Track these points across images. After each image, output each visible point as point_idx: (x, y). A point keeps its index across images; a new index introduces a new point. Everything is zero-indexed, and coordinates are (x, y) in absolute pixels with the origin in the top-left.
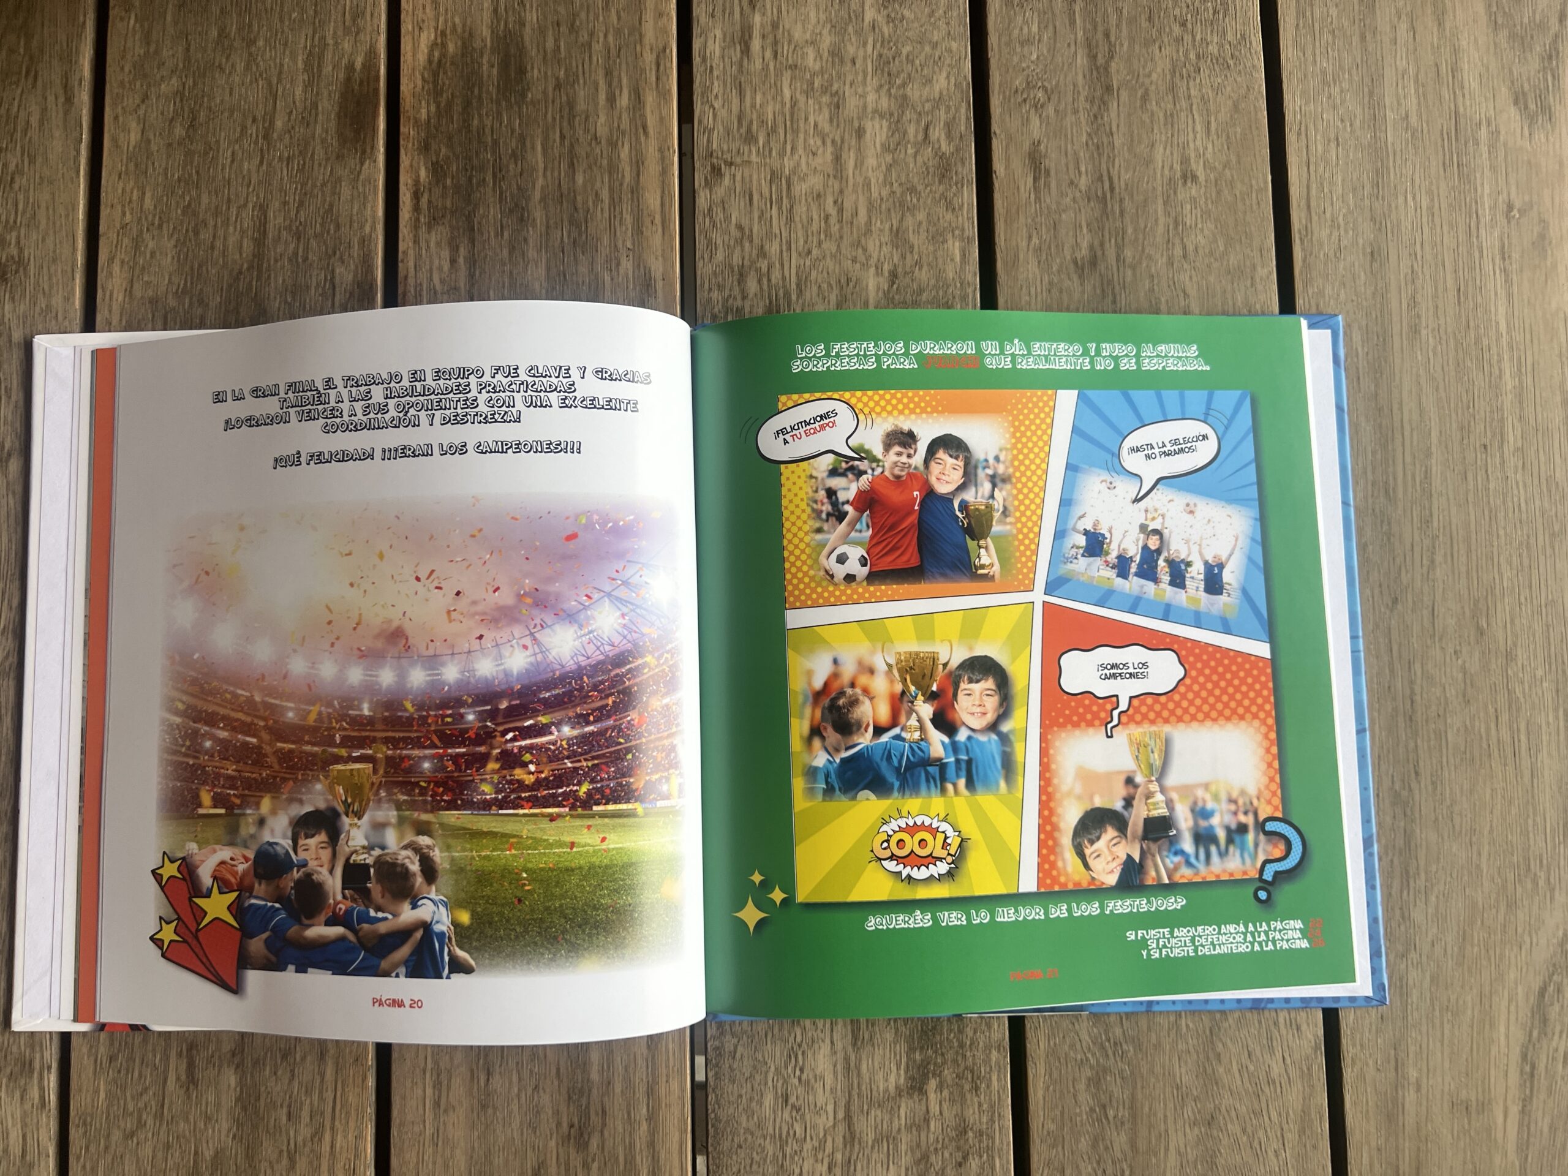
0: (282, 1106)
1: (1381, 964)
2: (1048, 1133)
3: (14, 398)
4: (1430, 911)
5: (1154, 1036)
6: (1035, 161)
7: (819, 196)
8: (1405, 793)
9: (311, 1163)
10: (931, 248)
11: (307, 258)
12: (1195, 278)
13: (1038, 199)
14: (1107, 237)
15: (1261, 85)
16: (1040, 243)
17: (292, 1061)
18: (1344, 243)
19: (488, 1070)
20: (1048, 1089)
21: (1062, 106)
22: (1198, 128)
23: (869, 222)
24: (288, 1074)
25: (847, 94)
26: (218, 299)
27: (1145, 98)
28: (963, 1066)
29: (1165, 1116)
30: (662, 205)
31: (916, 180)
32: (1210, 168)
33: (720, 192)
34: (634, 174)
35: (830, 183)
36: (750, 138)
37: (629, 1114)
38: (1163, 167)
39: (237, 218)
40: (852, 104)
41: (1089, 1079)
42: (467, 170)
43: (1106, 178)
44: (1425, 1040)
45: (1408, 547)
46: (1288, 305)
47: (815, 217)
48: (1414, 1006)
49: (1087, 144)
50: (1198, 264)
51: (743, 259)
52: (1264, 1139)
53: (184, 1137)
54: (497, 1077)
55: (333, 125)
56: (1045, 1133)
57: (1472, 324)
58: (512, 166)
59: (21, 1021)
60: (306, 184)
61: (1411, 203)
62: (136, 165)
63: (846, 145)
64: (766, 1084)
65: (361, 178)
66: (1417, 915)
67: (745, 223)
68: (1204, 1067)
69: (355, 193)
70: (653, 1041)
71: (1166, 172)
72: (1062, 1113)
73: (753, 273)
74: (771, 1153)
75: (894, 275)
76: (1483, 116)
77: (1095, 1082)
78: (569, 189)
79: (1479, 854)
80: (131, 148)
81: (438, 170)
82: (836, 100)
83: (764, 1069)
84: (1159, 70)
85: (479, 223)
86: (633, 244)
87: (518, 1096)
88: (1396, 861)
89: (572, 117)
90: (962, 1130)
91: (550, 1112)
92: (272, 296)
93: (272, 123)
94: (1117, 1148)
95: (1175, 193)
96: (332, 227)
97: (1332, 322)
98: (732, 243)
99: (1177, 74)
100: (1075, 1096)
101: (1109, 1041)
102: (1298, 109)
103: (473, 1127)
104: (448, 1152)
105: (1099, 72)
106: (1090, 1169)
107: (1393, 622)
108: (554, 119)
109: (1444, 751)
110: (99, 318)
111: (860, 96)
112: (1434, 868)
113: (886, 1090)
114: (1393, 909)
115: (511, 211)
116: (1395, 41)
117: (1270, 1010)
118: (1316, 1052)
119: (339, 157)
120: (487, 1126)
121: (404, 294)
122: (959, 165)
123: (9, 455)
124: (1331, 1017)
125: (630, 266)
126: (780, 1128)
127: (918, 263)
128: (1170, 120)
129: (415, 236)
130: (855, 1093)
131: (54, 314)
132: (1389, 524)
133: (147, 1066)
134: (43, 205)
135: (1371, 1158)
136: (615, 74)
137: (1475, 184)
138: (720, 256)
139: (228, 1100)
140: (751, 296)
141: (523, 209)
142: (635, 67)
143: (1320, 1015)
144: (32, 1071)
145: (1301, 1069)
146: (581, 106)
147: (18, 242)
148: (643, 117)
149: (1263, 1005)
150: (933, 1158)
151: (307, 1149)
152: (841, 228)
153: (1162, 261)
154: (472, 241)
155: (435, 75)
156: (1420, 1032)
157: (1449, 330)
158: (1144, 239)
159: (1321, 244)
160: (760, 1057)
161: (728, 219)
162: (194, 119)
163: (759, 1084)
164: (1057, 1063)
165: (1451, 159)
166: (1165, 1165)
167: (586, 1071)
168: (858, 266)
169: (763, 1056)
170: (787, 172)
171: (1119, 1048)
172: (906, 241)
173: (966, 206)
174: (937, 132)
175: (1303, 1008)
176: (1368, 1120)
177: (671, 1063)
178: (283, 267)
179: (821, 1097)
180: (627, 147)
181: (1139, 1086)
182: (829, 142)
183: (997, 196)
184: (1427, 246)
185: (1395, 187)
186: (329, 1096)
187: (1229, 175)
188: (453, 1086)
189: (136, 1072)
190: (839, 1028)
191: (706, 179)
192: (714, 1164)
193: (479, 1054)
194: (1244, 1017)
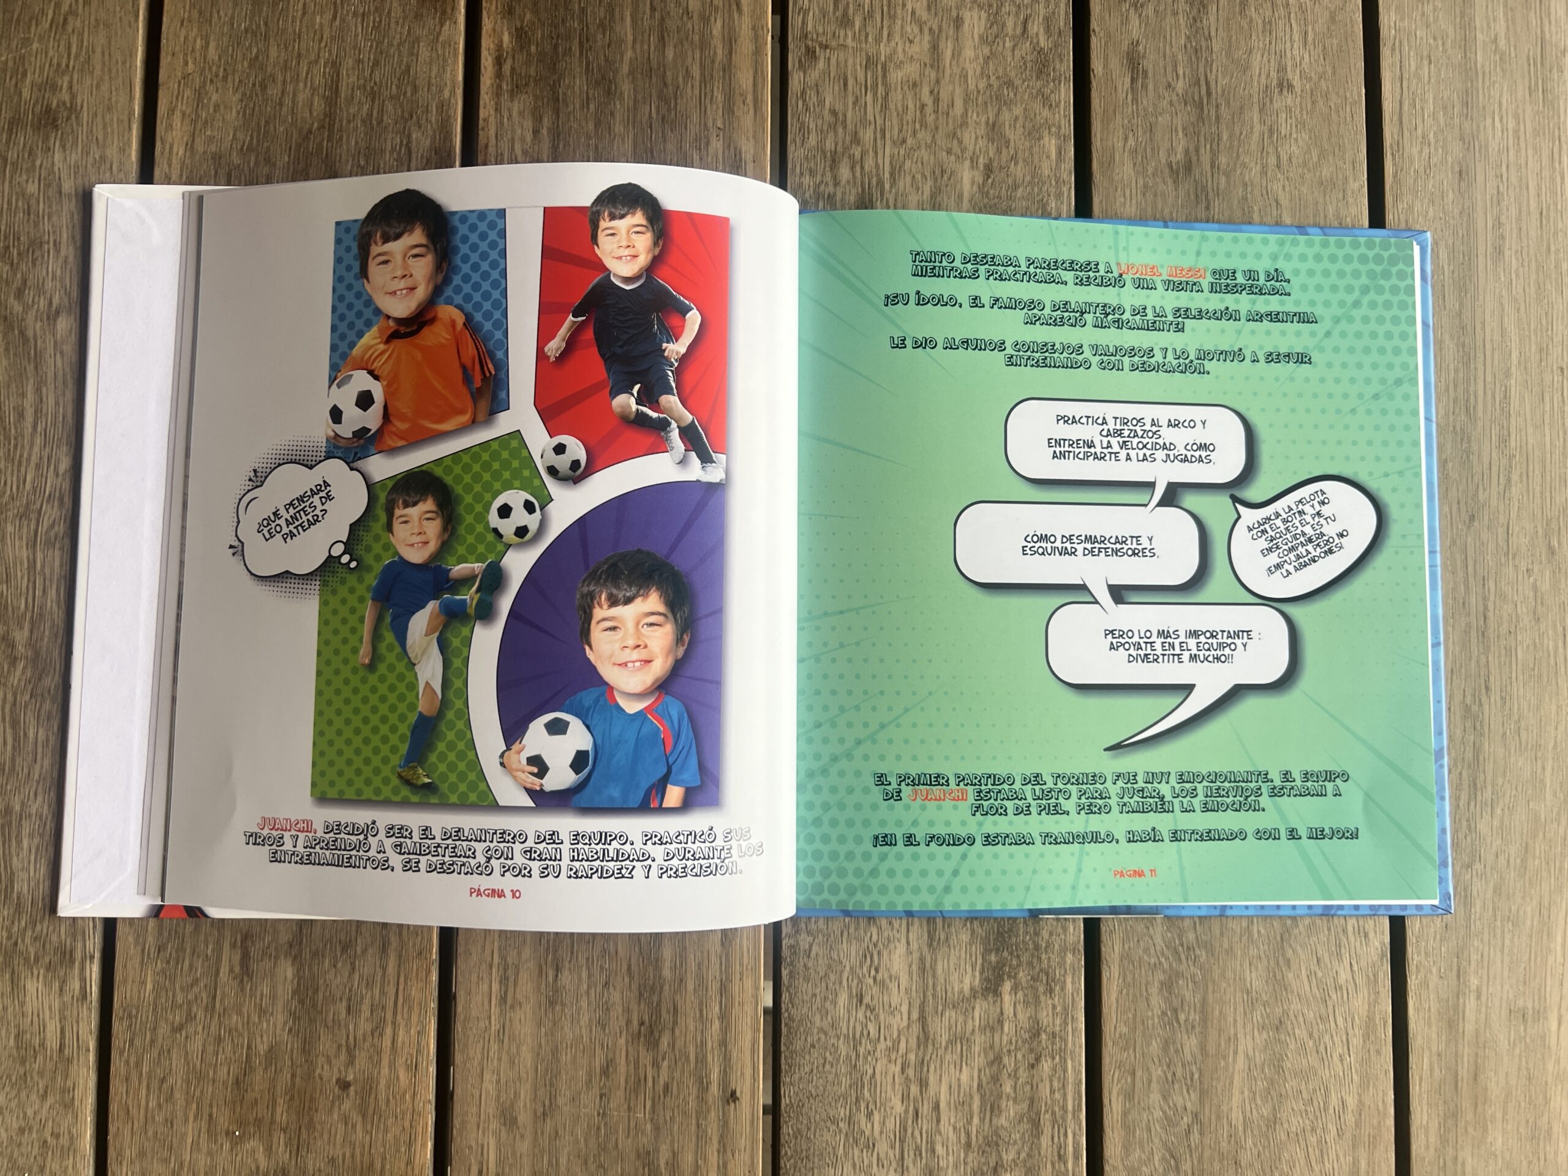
0: (341, 999)
1: (1447, 874)
2: (1121, 1036)
3: (63, 253)
4: (1495, 823)
5: (1226, 940)
6: (1133, 61)
7: (915, 85)
8: (1475, 708)
9: (371, 1058)
10: (1027, 144)
11: (382, 120)
12: (1287, 189)
13: (1135, 100)
14: (1202, 139)
16: (1136, 145)
17: (352, 953)
18: (1434, 160)
19: (557, 966)
20: (1121, 992)
21: (1161, 8)
22: (1296, 37)
23: (965, 114)
24: (349, 967)
26: (287, 159)
28: (1038, 968)
29: (1235, 1020)
30: (755, 85)
31: (1013, 74)
32: (1306, 79)
33: (814, 75)
34: (726, 52)
35: (927, 73)
36: (845, 21)
37: (701, 1011)
38: (1260, 74)
39: (307, 74)
41: (1162, 983)
42: (552, 38)
43: (1203, 83)
44: (1487, 948)
45: (1486, 465)
46: (1377, 219)
47: (911, 106)
48: (1477, 916)
49: (1185, 47)
50: (1291, 175)
51: (836, 145)
52: (1329, 1044)
53: (237, 1030)
54: (566, 972)
57: (1553, 249)
58: (599, 36)
59: (69, 906)
60: (382, 43)
61: (1498, 126)
62: (200, 13)
63: (944, 35)
64: (841, 983)
65: (441, 39)
66: (1483, 827)
67: (839, 107)
68: (1275, 973)
69: (434, 55)
70: (727, 936)
71: (1263, 78)
72: (1135, 1016)
73: (846, 160)
74: (844, 1053)
75: (988, 170)
77: (1168, 986)
78: (659, 63)
79: (1543, 768)
81: (521, 36)
83: (839, 968)
85: (564, 94)
86: (724, 124)
87: (588, 993)
88: (1465, 773)
90: (1036, 1032)
91: (620, 1010)
92: (344, 158)
94: (1187, 1051)
95: (1271, 101)
96: (409, 89)
97: (1421, 237)
98: (825, 128)
100: (1147, 1000)
101: (1182, 945)
102: (1392, 24)
103: (540, 1024)
104: (514, 1050)
106: (1160, 1072)
107: (1469, 539)
109: (1514, 667)
110: (157, 172)
112: (1500, 781)
113: (961, 991)
114: (1460, 820)
115: (597, 83)
117: (1339, 916)
119: (418, 16)
120: (555, 1023)
122: (1057, 61)
123: (58, 313)
124: (1398, 925)
125: (719, 145)
126: (854, 1028)
127: (1014, 158)
128: (1268, 27)
129: (497, 104)
130: (929, 993)
131: (108, 165)
132: (1469, 442)
133: (198, 956)
134: (99, 50)
135: (1431, 1062)
137: (1559, 110)
138: (812, 141)
139: (285, 992)
140: (843, 183)
141: (610, 81)
143: (1387, 921)
144: (72, 961)
145: (1367, 976)
147: (70, 88)
149: (1333, 912)
150: (1006, 1060)
151: (367, 1045)
152: (937, 118)
153: (1256, 169)
154: (557, 112)
156: (1482, 940)
157: (1532, 252)
158: (1239, 146)
159: (1412, 162)
160: (836, 957)
161: (821, 102)
163: (834, 984)
164: (1131, 967)
165: (1537, 85)
166: (1234, 1069)
167: (658, 968)
168: (953, 158)
169: (839, 955)
170: (883, 58)
171: (1192, 953)
172: (1002, 136)
173: (1063, 103)
174: (1036, 28)
175: (1370, 916)
176: (1430, 1026)
177: (745, 961)
178: (356, 129)
179: (896, 997)
180: (719, 23)
181: (1210, 991)
182: (926, 31)
183: (1094, 95)
184: (1513, 170)
185: (1484, 108)
186: (391, 990)
187: (1324, 87)
188: (520, 983)
189: (187, 963)
190: (915, 928)
191: (800, 61)
192: (787, 1063)
193: (548, 949)
194: (1314, 923)
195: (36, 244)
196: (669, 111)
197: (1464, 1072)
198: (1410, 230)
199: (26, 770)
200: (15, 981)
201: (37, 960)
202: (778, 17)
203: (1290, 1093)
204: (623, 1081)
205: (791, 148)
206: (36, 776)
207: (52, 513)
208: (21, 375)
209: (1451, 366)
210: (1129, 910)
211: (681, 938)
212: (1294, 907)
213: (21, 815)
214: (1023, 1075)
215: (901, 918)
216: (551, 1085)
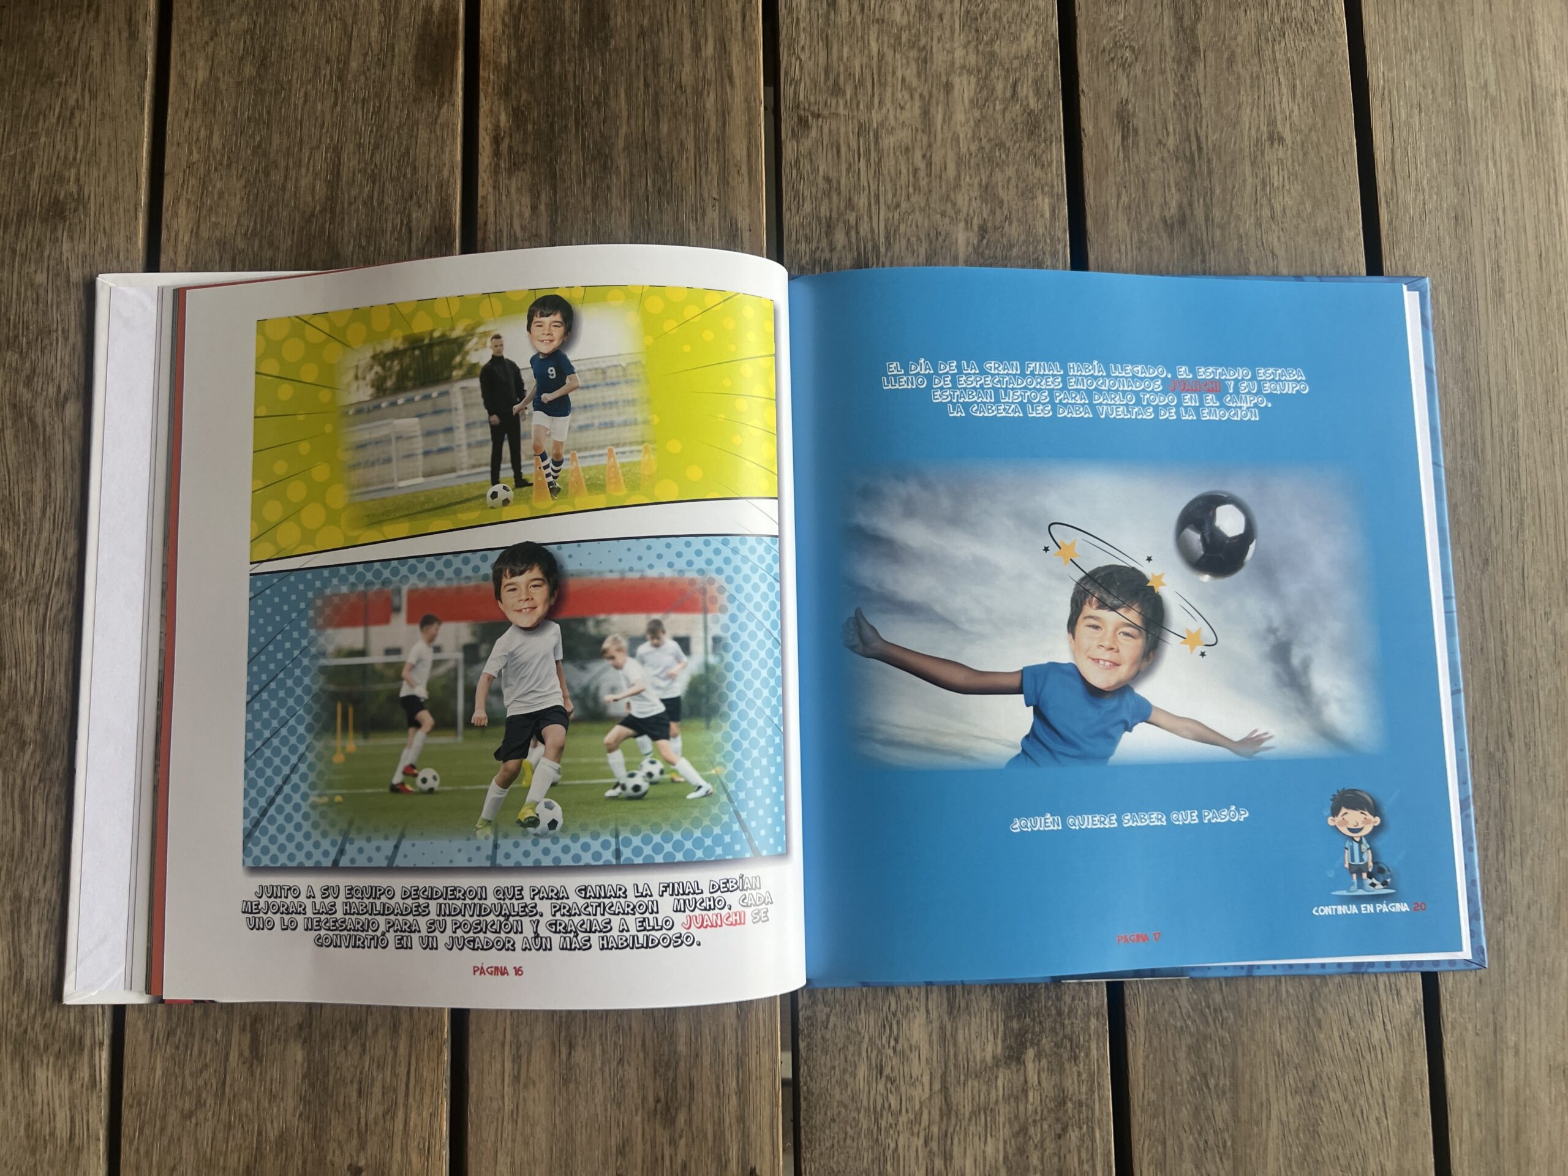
0: (352, 1082)
1: (1480, 929)
2: (1149, 1102)
3: (71, 340)
4: (1526, 873)
5: (1253, 1000)
6: (1124, 121)
7: (907, 149)
8: (1498, 755)
9: (382, 1142)
10: (1021, 204)
11: (382, 202)
12: (1283, 239)
13: (1127, 158)
14: (1196, 197)
15: (1344, 51)
16: (1130, 201)
17: (363, 1034)
18: (1429, 207)
19: (570, 1043)
20: (1148, 1057)
21: (1149, 67)
22: (1284, 90)
23: (958, 176)
24: (359, 1049)
25: (934, 50)
26: (290, 242)
27: (1231, 60)
28: (1061, 1034)
29: (1267, 1084)
30: (749, 156)
31: (1004, 136)
32: (1297, 131)
33: (807, 144)
34: (720, 123)
35: (919, 137)
36: (837, 90)
37: (718, 1087)
38: (1250, 128)
39: (309, 159)
40: (939, 59)
41: (1189, 1047)
42: (548, 116)
43: (1193, 138)
44: (1523, 1003)
45: (1498, 509)
46: (1375, 266)
47: (904, 171)
48: (1512, 969)
49: (1174, 104)
50: (1286, 225)
51: (831, 211)
52: (1365, 1107)
53: (247, 1116)
54: (579, 1049)
55: (410, 68)
56: (1146, 1103)
57: (1554, 290)
58: (594, 114)
59: (75, 994)
60: (382, 127)
61: (1492, 170)
62: (204, 104)
63: (934, 100)
64: (860, 1054)
65: (439, 121)
66: (1513, 877)
67: (833, 174)
68: (1305, 1034)
69: (433, 136)
70: (743, 1008)
71: (1253, 132)
72: (1163, 1082)
73: (841, 225)
74: (865, 1127)
75: (983, 230)
76: (1558, 87)
77: (1196, 1050)
78: (653, 137)
80: (198, 86)
81: (518, 115)
82: (924, 53)
83: (858, 1039)
84: (1245, 32)
85: (561, 170)
86: (719, 194)
87: (602, 1069)
88: (1491, 823)
89: (656, 65)
90: (1061, 1103)
91: (635, 1087)
92: (346, 239)
93: (346, 63)
94: (1218, 1118)
95: (1263, 154)
97: (1420, 283)
98: (820, 195)
99: (1263, 37)
100: (1175, 1065)
101: (1209, 1007)
102: (1381, 75)
103: (554, 1103)
104: (528, 1130)
105: (1185, 33)
106: (1191, 1140)
107: (1484, 584)
108: (638, 67)
109: (1537, 712)
110: (163, 259)
111: (948, 52)
112: (1528, 830)
113: (983, 1060)
114: (1489, 871)
115: (594, 158)
116: (1472, 12)
117: (1369, 974)
118: (1416, 1017)
119: (416, 100)
120: (569, 1102)
121: (484, 240)
122: (1048, 122)
123: (66, 399)
124: (1430, 980)
125: (716, 215)
126: (875, 1100)
127: (1008, 218)
128: (1256, 82)
129: (495, 182)
130: (951, 1063)
131: (115, 254)
132: (1479, 485)
133: (208, 1040)
134: (105, 141)
135: (1470, 1123)
136: (701, 23)
137: (1552, 152)
138: (807, 207)
139: (295, 1077)
140: (839, 247)
141: (606, 156)
142: (721, 17)
143: (1419, 980)
144: (82, 1049)
145: (1401, 1034)
146: (666, 54)
147: (78, 180)
148: (729, 66)
149: (1363, 970)
150: (1032, 1130)
151: (379, 1128)
152: (930, 182)
153: (1250, 222)
154: (554, 188)
155: (516, 19)
156: (1518, 995)
157: (1532, 294)
158: (1233, 199)
159: (1406, 209)
160: (854, 1027)
161: (815, 170)
162: (265, 58)
163: (853, 1055)
164: (1157, 1031)
165: (1529, 128)
166: (1267, 1135)
167: (673, 1043)
168: (947, 220)
169: (857, 1026)
170: (875, 125)
171: (1219, 1015)
172: (996, 196)
173: (1055, 163)
174: (1025, 90)
175: (1402, 972)
176: (1468, 1085)
177: (762, 1034)
178: (357, 210)
179: (917, 1068)
180: (712, 97)
181: (1240, 1054)
182: (917, 97)
183: (1086, 154)
184: (1508, 212)
185: (1477, 153)
186: (402, 1070)
187: (1315, 139)
188: (533, 1060)
189: (196, 1049)
190: (934, 996)
191: (793, 131)
192: (807, 1138)
193: (561, 1026)
194: (1344, 981)
195: (45, 332)
196: (665, 183)
197: (1505, 1132)
198: (1408, 276)
199: (35, 856)
200: (25, 1070)
201: (46, 1048)
202: (771, 89)
203: (1327, 1159)
204: (639, 1161)
205: (786, 216)
206: (45, 862)
207: (61, 596)
208: (30, 461)
209: (1457, 411)
210: (1153, 973)
211: (696, 1013)
212: (1323, 965)
213: (30, 902)
214: (1050, 1146)
215: (919, 987)
216: (567, 1165)
